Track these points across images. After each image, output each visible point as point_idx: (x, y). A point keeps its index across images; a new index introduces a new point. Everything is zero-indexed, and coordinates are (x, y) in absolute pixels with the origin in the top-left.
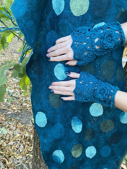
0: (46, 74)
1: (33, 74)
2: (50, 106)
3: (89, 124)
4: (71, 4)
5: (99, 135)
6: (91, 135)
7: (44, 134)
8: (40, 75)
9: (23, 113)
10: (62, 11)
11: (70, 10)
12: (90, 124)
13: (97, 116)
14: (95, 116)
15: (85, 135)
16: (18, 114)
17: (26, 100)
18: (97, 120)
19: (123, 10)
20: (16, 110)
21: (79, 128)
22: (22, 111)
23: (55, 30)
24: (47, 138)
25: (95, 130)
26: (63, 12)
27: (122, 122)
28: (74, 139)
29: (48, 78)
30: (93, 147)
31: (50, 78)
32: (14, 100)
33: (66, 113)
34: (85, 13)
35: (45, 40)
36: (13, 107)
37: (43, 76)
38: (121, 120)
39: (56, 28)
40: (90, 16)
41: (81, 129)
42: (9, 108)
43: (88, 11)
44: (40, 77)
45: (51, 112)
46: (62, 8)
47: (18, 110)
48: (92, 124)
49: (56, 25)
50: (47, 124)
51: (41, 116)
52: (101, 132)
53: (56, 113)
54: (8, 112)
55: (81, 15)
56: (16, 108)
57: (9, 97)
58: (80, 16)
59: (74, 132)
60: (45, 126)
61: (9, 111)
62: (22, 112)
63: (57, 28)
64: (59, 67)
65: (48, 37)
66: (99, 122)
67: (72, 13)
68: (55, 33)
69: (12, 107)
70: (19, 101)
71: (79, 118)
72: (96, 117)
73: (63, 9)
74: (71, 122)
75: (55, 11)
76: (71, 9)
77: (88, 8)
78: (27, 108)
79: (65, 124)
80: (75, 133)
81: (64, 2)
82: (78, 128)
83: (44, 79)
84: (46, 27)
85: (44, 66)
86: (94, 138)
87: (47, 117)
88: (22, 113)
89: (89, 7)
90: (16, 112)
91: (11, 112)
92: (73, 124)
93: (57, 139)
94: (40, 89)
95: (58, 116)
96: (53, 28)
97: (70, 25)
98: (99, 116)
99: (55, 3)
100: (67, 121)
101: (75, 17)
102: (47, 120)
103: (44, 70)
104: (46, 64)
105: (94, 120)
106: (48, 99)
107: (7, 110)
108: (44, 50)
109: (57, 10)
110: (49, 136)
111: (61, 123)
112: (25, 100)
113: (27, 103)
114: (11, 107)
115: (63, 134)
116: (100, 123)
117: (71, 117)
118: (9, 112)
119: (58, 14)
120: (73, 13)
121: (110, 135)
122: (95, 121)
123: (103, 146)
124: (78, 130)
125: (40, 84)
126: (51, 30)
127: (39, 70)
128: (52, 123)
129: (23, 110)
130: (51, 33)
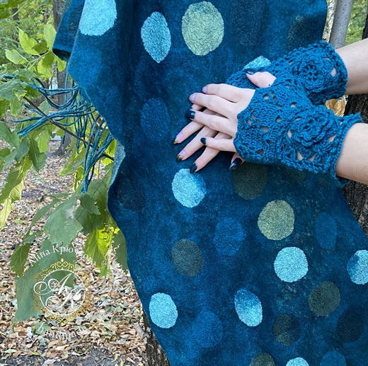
0: (154, 202)
1: (124, 209)
2: (178, 273)
3: (280, 303)
4: (185, 33)
5: (309, 326)
6: (289, 329)
7: (177, 342)
8: (139, 208)
9: (87, 356)
10: (167, 51)
11: (185, 45)
12: (283, 303)
13: (296, 280)
14: (292, 281)
15: (274, 333)
16: (72, 361)
17: (85, 322)
18: (297, 290)
19: (299, 18)
20: (65, 353)
21: (256, 312)
22: (83, 352)
23: (157, 97)
24: (184, 352)
25: (297, 316)
26: (170, 53)
27: (356, 282)
28: (249, 343)
29: (161, 210)
30: (301, 359)
31: (166, 208)
32: (53, 328)
33: (218, 284)
34: (219, 44)
35: (139, 124)
36: (55, 347)
37: (148, 209)
38: (352, 278)
39: (160, 91)
40: (229, 50)
41: (262, 316)
42: (43, 351)
43: (224, 38)
44: (140, 213)
45: (182, 287)
46: (167, 44)
47: (70, 351)
48: (287, 302)
49: (160, 85)
50: (179, 317)
51: (161, 303)
52: (313, 318)
53: (194, 288)
54: (44, 361)
55: (211, 50)
56: (64, 347)
57: (35, 322)
58: (209, 54)
59: (246, 325)
60: (174, 323)
61: (47, 358)
62: (84, 355)
63: (162, 90)
64: (183, 176)
65: (144, 116)
66: (302, 294)
67: (191, 52)
68: (159, 104)
69: (52, 348)
70: (67, 326)
71: (251, 290)
72: (294, 282)
73: (169, 46)
74: (234, 305)
75: (152, 54)
76: (187, 42)
77: (223, 32)
78: (93, 341)
79: (220, 311)
80: (249, 327)
81: (168, 31)
82: (252, 315)
83: (152, 216)
84: (136, 95)
85: (145, 185)
86: (299, 337)
87: (175, 301)
88: (84, 358)
89: (225, 30)
90: (67, 356)
91: (54, 361)
92: (238, 309)
93: (209, 349)
94: (147, 242)
95: (202, 294)
96: (153, 93)
97: (191, 78)
98: (300, 278)
99: (147, 36)
100: (225, 304)
101: (199, 57)
102: (178, 309)
103: (147, 194)
104: (149, 178)
105: (289, 291)
106: (171, 258)
107: (39, 356)
108: (139, 147)
109: (154, 51)
110: (189, 344)
111: (211, 311)
112: (82, 323)
113: (90, 328)
114: (49, 346)
115: (221, 335)
116: (307, 295)
117: (232, 292)
118: (49, 360)
119: (159, 59)
120: (193, 50)
121: (335, 323)
122: (292, 293)
123: (325, 353)
124: (254, 318)
125: (145, 229)
126: (148, 97)
127: (136, 196)
128: (189, 314)
129: (84, 349)
130: (151, 106)
